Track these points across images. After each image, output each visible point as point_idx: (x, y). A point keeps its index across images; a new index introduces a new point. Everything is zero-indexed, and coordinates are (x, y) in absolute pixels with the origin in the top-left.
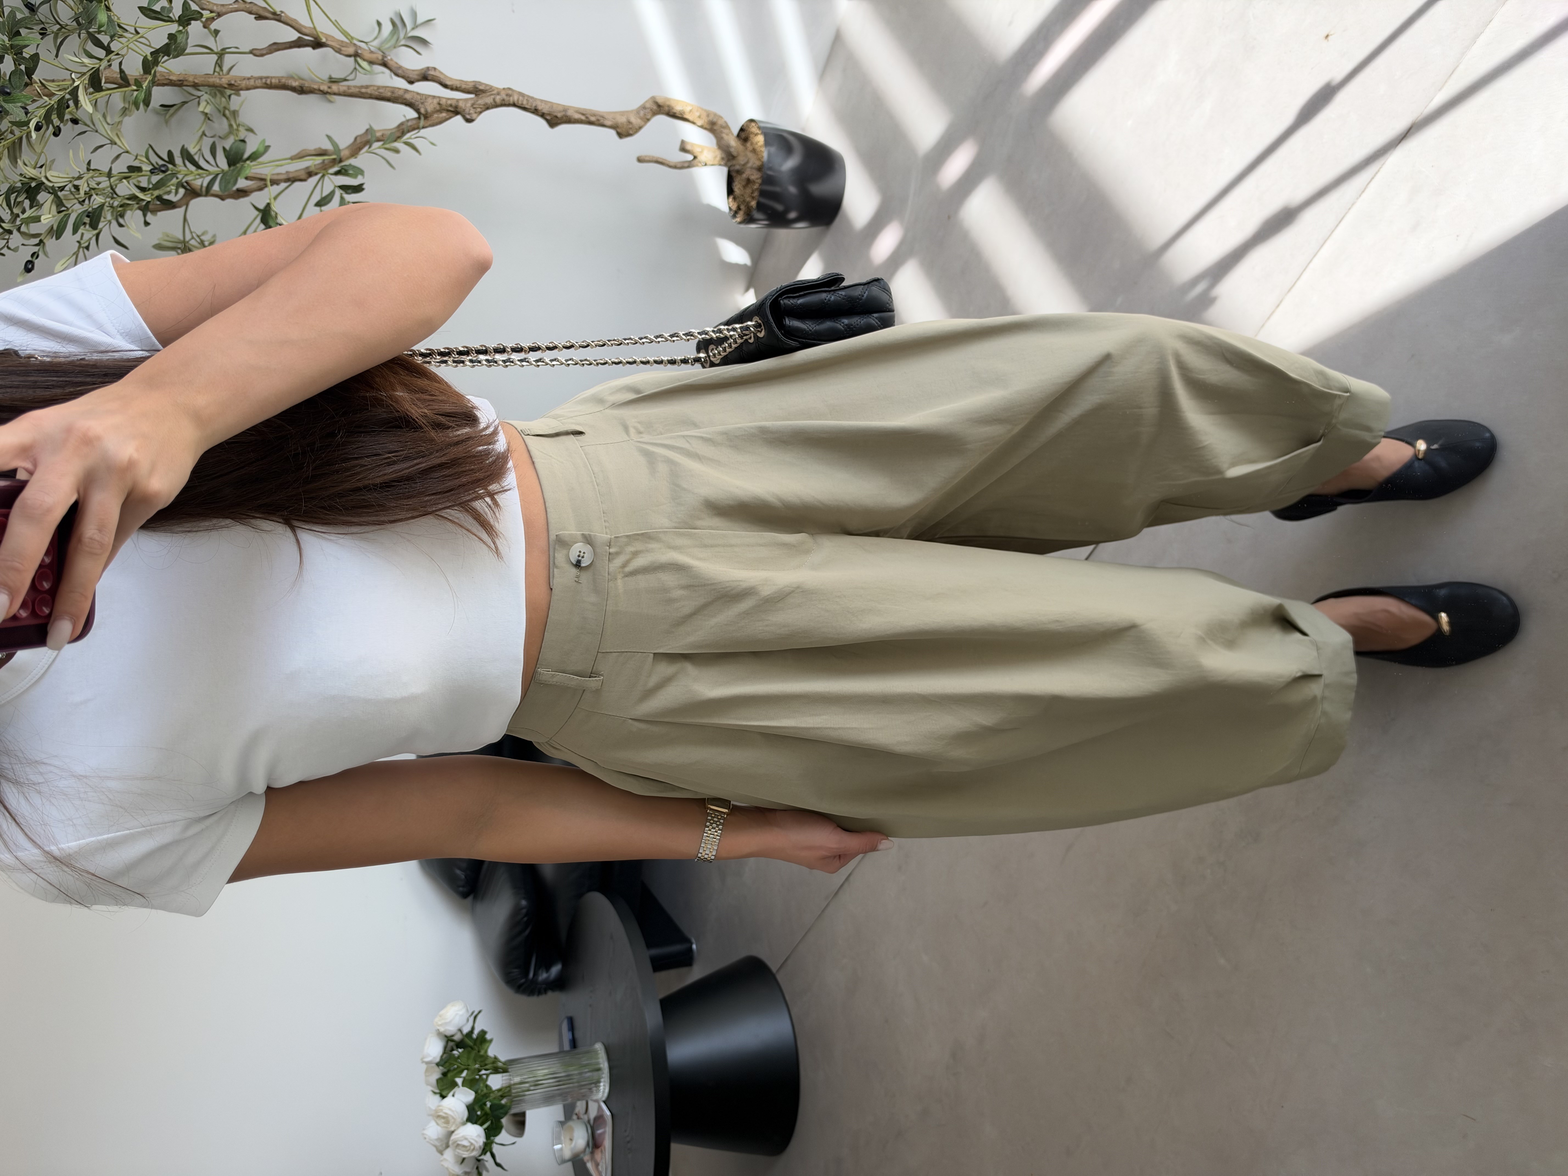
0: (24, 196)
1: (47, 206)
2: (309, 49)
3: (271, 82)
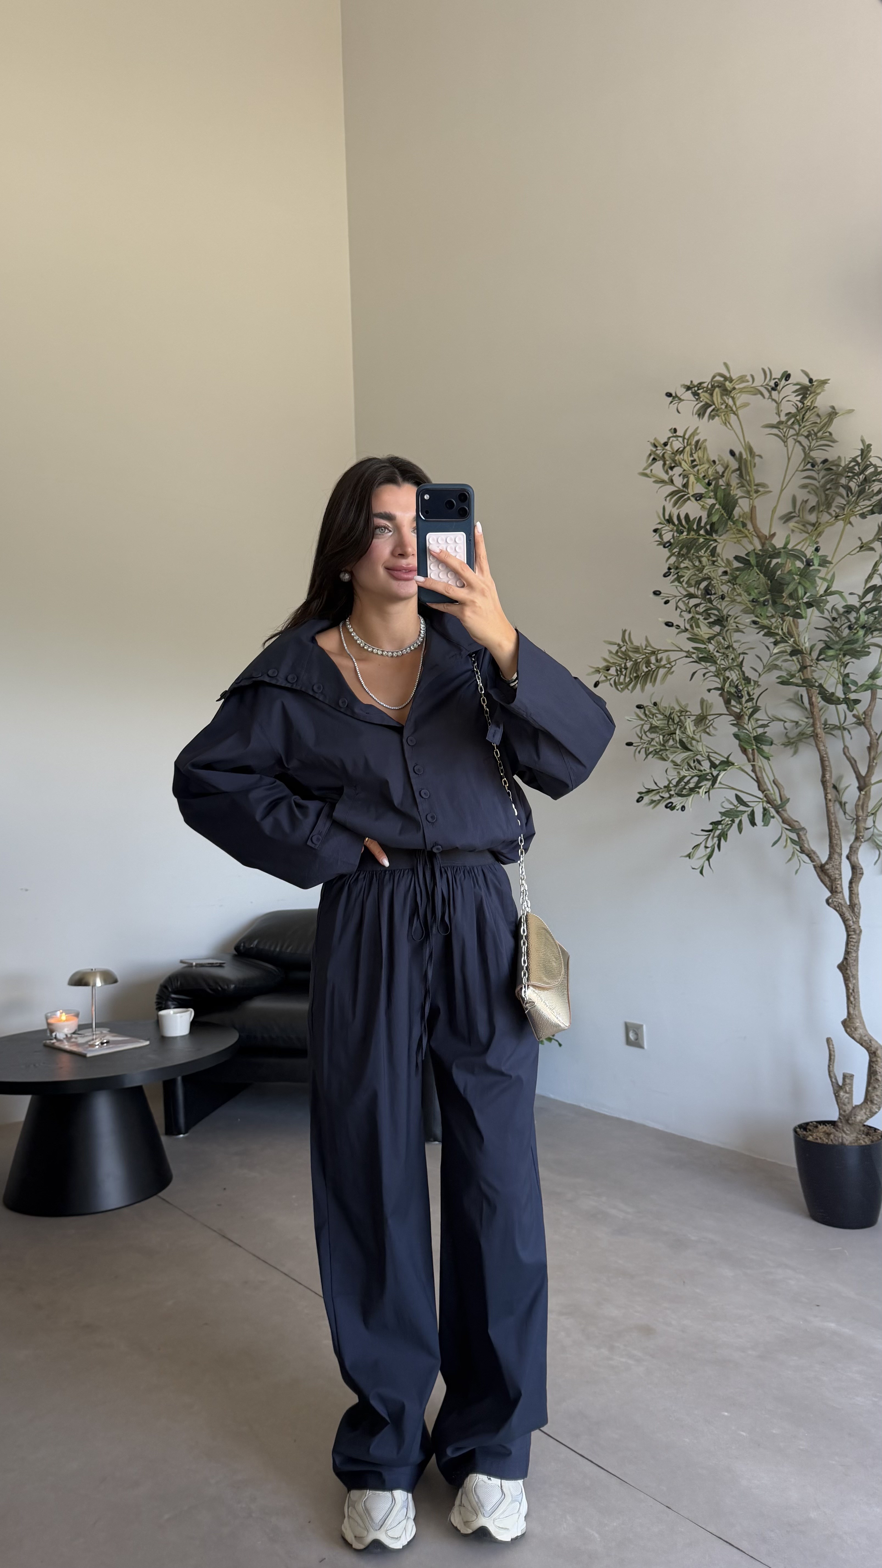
0: (716, 618)
1: (711, 631)
2: (857, 785)
3: (826, 760)
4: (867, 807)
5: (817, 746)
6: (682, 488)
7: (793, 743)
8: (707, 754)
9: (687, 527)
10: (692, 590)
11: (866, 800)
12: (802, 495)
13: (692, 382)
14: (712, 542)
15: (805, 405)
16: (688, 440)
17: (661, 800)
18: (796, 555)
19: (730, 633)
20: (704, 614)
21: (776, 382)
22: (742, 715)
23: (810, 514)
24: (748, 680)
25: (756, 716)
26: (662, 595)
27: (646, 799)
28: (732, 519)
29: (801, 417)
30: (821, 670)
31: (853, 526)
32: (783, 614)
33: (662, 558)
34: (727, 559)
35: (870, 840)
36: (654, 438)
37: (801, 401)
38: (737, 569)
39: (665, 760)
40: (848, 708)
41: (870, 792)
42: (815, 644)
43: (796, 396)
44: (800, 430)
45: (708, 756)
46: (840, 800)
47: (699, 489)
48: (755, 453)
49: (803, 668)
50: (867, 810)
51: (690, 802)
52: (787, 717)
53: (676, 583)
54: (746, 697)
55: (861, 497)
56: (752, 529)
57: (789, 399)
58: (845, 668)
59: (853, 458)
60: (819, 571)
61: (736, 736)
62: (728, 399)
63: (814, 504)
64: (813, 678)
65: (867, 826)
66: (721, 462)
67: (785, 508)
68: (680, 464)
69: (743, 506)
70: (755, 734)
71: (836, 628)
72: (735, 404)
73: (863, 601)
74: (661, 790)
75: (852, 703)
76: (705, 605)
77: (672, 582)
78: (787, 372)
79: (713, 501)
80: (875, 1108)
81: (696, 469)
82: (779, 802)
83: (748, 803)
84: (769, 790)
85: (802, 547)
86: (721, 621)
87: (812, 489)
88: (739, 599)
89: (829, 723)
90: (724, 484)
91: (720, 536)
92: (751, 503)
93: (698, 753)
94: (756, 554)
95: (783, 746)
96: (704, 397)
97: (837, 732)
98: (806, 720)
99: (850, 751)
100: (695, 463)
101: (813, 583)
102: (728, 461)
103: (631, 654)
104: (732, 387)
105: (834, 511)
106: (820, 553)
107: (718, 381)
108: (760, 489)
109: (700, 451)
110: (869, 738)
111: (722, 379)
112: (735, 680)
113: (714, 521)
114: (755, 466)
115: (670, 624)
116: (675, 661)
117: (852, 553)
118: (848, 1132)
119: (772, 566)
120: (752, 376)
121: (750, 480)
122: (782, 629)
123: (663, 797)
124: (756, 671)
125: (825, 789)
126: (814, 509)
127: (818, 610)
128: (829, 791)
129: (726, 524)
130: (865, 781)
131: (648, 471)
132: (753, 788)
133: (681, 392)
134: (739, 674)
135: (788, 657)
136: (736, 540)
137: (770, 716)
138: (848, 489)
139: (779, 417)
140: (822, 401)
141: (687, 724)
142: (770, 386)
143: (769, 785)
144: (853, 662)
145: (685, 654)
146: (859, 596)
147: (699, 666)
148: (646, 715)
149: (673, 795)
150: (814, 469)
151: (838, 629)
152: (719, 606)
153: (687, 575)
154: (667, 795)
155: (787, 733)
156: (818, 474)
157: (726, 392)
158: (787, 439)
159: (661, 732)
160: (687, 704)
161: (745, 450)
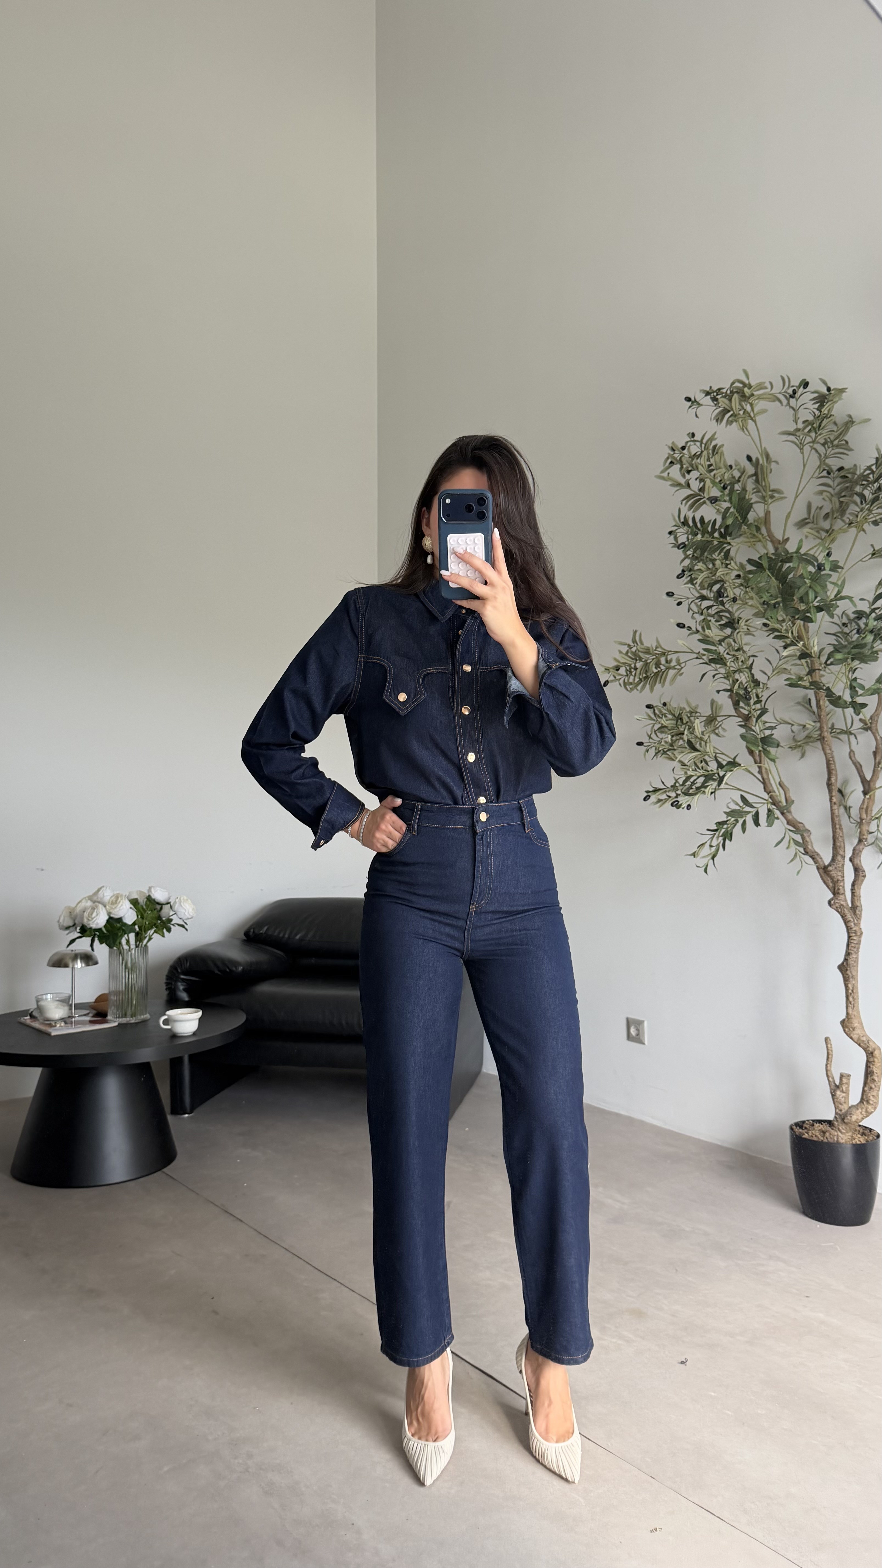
2: (862, 789)
3: (831, 764)
4: (872, 811)
5: (823, 749)
6: (697, 492)
7: (800, 746)
8: (714, 754)
9: (701, 529)
10: (704, 592)
11: (871, 804)
12: (817, 501)
13: (711, 387)
14: (725, 545)
15: (822, 413)
16: (705, 445)
17: (668, 799)
18: (807, 559)
19: (741, 636)
20: (716, 616)
21: (794, 390)
22: (751, 717)
23: (824, 521)
24: (757, 683)
25: (764, 718)
26: (674, 596)
27: (653, 798)
28: (746, 523)
29: (818, 424)
30: (828, 673)
31: (866, 533)
32: (793, 617)
33: (676, 560)
34: (741, 564)
35: (873, 845)
36: (671, 442)
37: (819, 409)
38: (750, 572)
39: (673, 760)
40: (855, 712)
41: (874, 796)
42: (823, 649)
43: (814, 404)
44: (816, 437)
45: (716, 755)
46: (845, 804)
47: (715, 492)
48: (771, 459)
49: (811, 672)
50: (871, 813)
51: (695, 801)
52: (795, 721)
53: (689, 585)
54: (754, 699)
55: (875, 504)
56: (765, 534)
57: (807, 407)
58: (853, 673)
59: (868, 467)
60: (830, 576)
61: (743, 737)
62: (746, 405)
63: (828, 511)
64: (822, 683)
65: (871, 831)
66: (738, 467)
67: (800, 513)
68: (697, 468)
69: (757, 511)
70: (763, 736)
71: (845, 633)
72: (753, 410)
73: (873, 607)
74: (667, 790)
75: (858, 706)
76: (716, 607)
77: (685, 584)
78: (805, 380)
79: (727, 505)
80: (870, 1109)
81: (712, 474)
82: (785, 804)
83: (754, 804)
84: (774, 792)
85: (815, 553)
86: (732, 624)
87: (827, 496)
88: (750, 602)
89: (835, 727)
90: (740, 489)
91: (733, 539)
92: (766, 508)
93: (706, 754)
94: (769, 558)
95: (790, 749)
96: (723, 402)
97: (844, 737)
98: (813, 724)
99: (856, 756)
100: (712, 468)
101: (824, 587)
102: (744, 467)
103: (641, 655)
104: (750, 393)
105: (848, 518)
106: (831, 559)
107: (736, 387)
108: (776, 495)
109: (716, 455)
110: (875, 743)
111: (741, 385)
112: (744, 683)
113: (728, 524)
114: (771, 472)
115: (681, 625)
116: (685, 662)
117: (864, 560)
118: (843, 1131)
119: (784, 569)
120: (771, 384)
121: (765, 486)
122: (792, 633)
123: (670, 797)
124: (765, 673)
125: (830, 791)
126: (828, 516)
127: (828, 614)
128: (834, 794)
129: (740, 528)
130: (869, 785)
131: (665, 474)
132: (759, 789)
133: (700, 397)
134: (748, 676)
135: (798, 662)
136: (749, 544)
137: (779, 720)
138: (862, 497)
139: (797, 424)
140: (839, 410)
141: (695, 724)
142: (788, 394)
143: (775, 787)
144: (861, 668)
145: (695, 656)
146: (868, 601)
147: (709, 668)
148: (655, 714)
149: (680, 795)
150: (830, 476)
151: (848, 634)
152: (730, 609)
153: (701, 577)
154: (673, 794)
155: (794, 736)
156: (833, 481)
157: (744, 397)
158: (803, 446)
159: (669, 732)
160: (698, 705)
161: (762, 456)
